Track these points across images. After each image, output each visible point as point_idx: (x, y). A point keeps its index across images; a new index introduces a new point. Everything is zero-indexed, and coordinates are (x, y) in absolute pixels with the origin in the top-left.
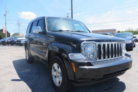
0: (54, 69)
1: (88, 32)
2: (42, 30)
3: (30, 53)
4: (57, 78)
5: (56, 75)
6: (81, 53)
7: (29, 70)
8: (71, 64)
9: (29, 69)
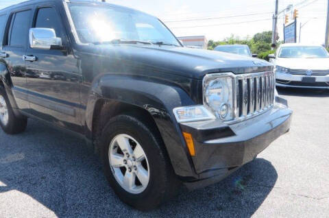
0: (116, 149)
1: (178, 44)
2: (59, 39)
3: (12, 105)
4: (127, 172)
5: (123, 165)
6: (202, 104)
7: (22, 156)
8: (183, 136)
9: (20, 152)
